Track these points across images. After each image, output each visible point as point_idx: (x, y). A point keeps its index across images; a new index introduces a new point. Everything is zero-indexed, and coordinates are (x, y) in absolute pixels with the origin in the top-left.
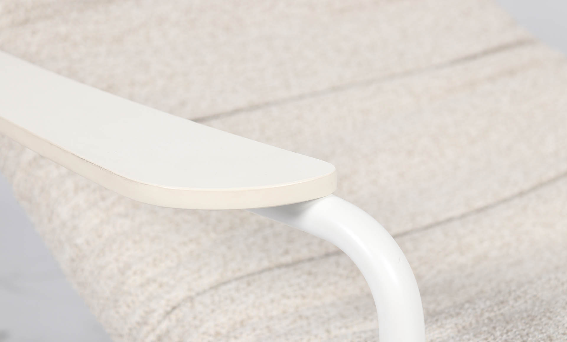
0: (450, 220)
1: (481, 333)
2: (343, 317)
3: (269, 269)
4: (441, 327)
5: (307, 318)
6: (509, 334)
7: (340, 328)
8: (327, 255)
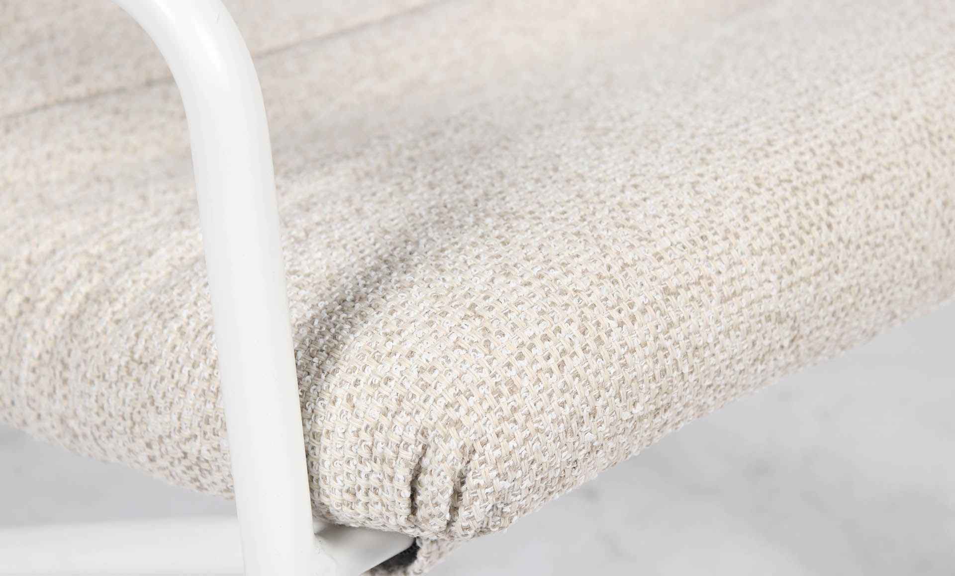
0: (363, 27)
1: (391, 177)
2: (171, 175)
3: (45, 107)
4: (330, 173)
5: (110, 181)
6: (437, 173)
7: (165, 192)
8: (149, 84)
